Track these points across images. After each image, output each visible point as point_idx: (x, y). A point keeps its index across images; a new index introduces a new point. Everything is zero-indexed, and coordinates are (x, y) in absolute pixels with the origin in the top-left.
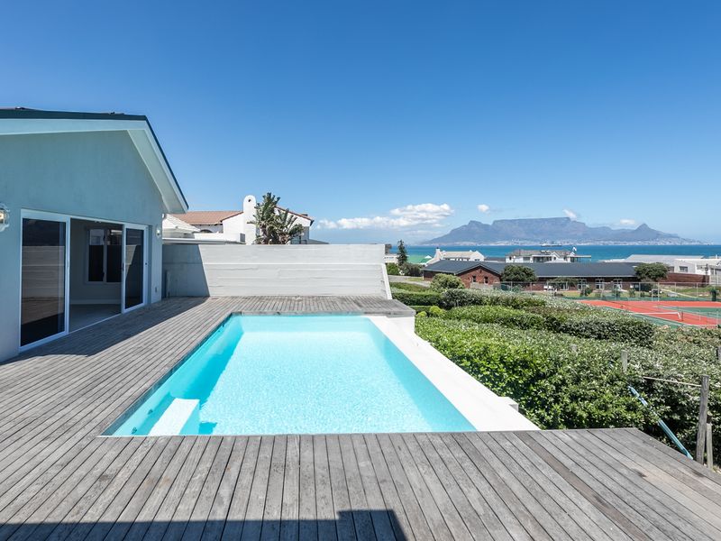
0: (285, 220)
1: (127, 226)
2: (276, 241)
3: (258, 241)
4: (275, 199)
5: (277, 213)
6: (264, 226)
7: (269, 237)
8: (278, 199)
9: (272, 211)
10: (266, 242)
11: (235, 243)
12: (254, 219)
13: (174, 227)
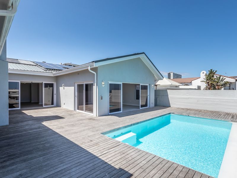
0: (219, 80)
1: (141, 84)
2: (215, 89)
3: (206, 89)
4: (214, 72)
5: (215, 77)
6: (208, 83)
7: (211, 87)
8: (216, 71)
9: (213, 76)
10: (209, 89)
11: (195, 89)
12: (204, 80)
13: (170, 84)
